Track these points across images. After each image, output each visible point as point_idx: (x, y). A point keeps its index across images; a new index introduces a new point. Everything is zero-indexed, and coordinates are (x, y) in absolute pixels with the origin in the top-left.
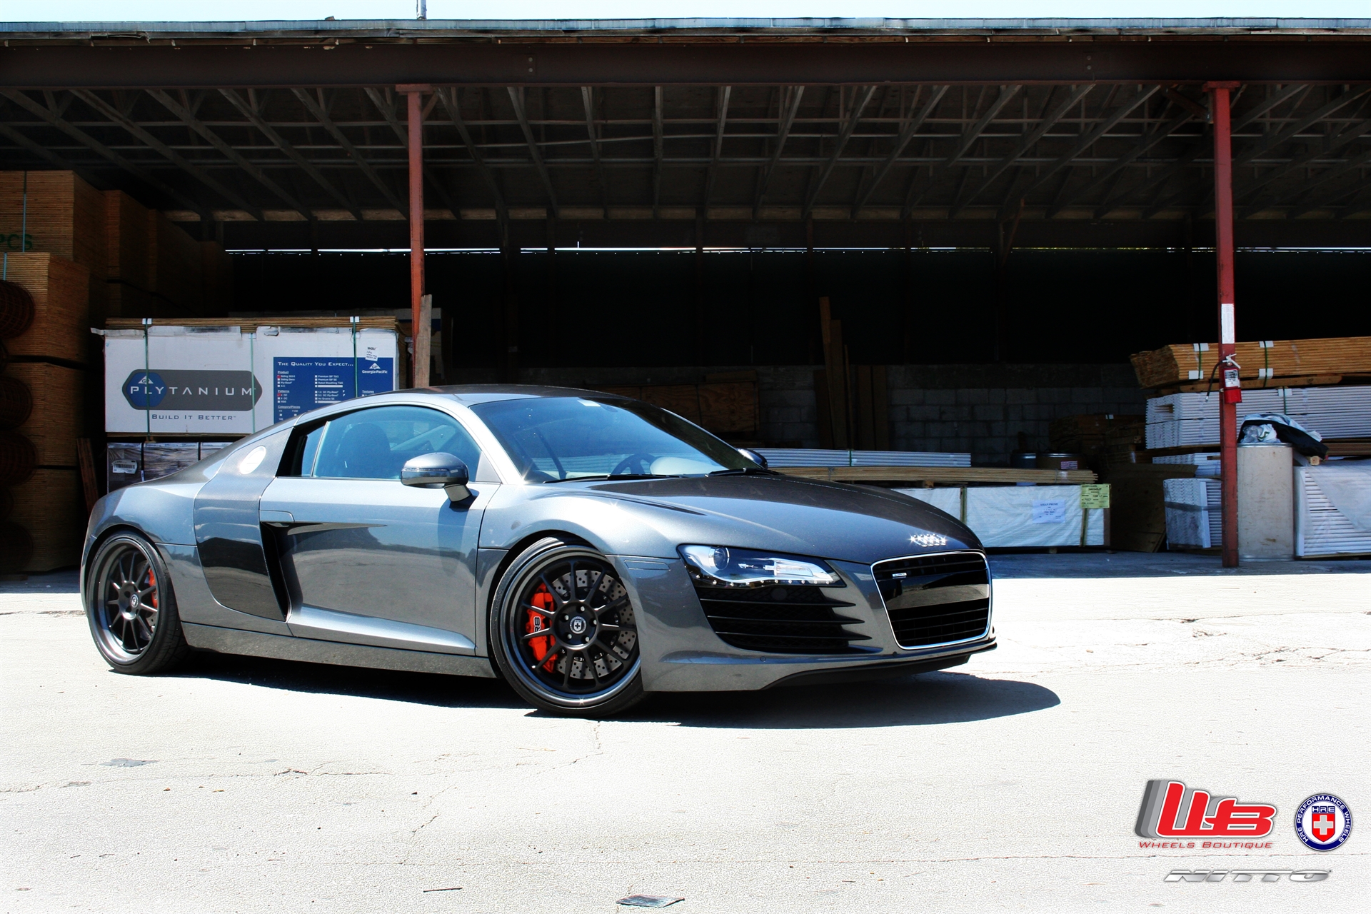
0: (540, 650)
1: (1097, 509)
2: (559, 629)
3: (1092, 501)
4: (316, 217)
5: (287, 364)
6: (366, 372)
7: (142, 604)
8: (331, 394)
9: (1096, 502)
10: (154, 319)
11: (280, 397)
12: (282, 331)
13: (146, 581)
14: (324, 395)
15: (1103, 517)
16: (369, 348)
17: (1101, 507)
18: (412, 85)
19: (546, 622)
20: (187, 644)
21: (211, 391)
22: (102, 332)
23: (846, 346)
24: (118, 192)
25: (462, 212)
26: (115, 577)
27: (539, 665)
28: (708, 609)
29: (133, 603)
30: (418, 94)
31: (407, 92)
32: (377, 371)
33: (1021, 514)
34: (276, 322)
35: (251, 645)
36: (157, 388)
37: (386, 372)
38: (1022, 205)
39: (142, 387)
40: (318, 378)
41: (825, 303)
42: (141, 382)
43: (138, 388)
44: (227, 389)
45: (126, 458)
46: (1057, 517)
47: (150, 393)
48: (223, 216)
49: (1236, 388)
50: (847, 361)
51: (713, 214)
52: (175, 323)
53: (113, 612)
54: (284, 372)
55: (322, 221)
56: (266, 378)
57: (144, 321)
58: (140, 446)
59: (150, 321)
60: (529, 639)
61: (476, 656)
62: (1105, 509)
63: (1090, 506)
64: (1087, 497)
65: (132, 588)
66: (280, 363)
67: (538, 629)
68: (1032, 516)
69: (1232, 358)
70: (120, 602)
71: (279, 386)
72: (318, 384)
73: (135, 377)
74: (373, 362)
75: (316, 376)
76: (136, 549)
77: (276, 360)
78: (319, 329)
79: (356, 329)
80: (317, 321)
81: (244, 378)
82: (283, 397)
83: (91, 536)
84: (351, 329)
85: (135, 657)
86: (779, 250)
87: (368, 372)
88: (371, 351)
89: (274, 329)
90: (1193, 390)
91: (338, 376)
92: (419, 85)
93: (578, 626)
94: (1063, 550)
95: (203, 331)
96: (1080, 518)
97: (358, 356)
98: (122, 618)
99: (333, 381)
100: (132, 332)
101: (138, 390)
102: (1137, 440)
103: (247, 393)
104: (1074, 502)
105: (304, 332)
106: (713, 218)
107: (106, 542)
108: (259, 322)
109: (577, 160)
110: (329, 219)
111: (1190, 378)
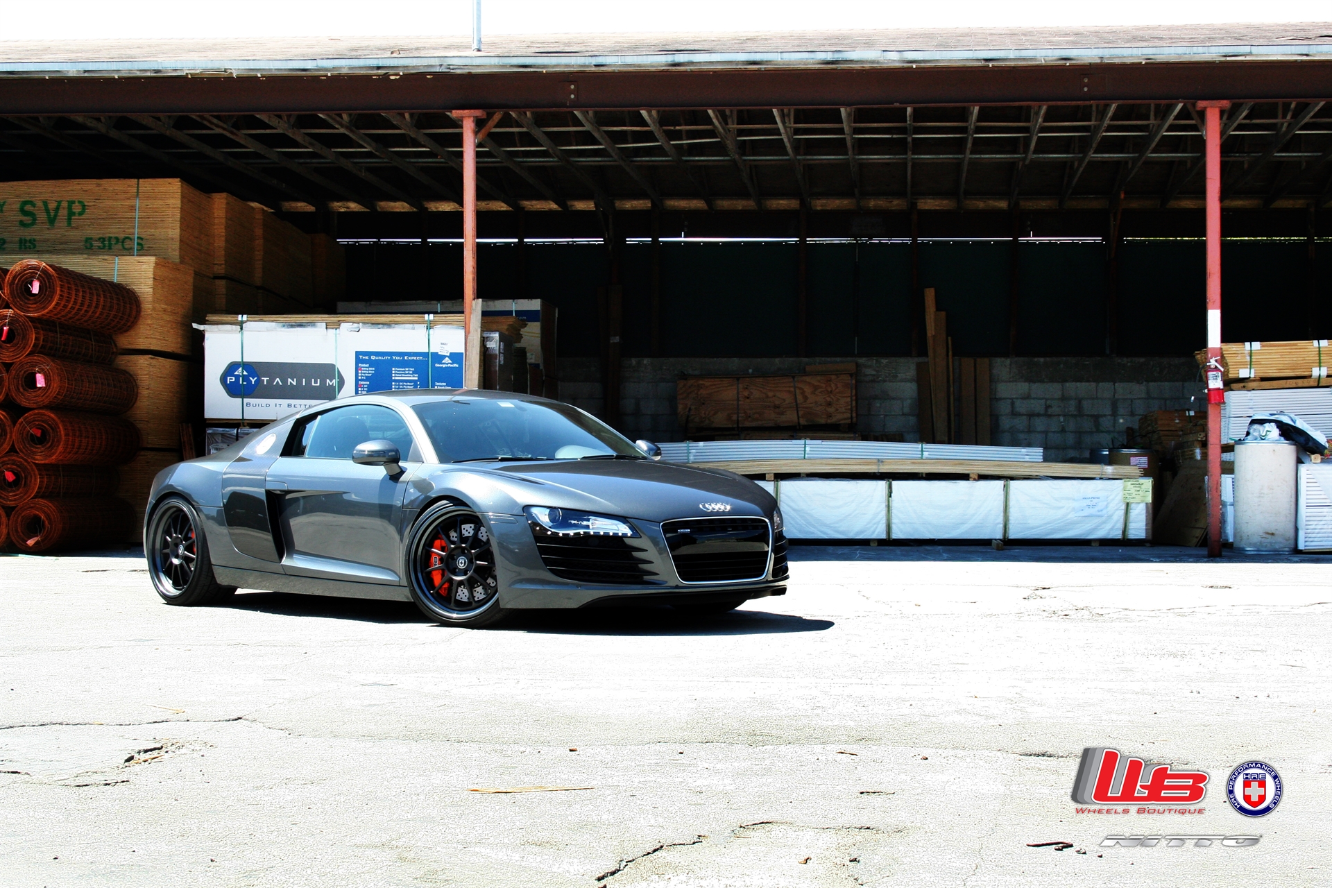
0: (437, 580)
1: (1139, 503)
2: (449, 565)
3: (1133, 495)
4: (427, 208)
5: (367, 358)
6: (438, 365)
7: (186, 552)
8: (407, 385)
9: (1137, 497)
10: (249, 316)
11: (361, 388)
12: (363, 327)
13: (190, 535)
14: (401, 387)
15: (1145, 511)
16: (442, 344)
17: (1142, 501)
18: (466, 111)
19: (442, 559)
20: (217, 583)
21: (299, 382)
22: (201, 327)
23: (949, 338)
24: (224, 195)
25: (569, 203)
26: (167, 532)
27: (436, 589)
28: (542, 550)
29: (180, 552)
30: (472, 119)
31: (463, 117)
32: (449, 365)
33: (1063, 507)
34: (358, 319)
35: (264, 583)
36: (251, 378)
37: (457, 366)
38: (1122, 196)
39: (237, 377)
40: (395, 371)
41: (930, 294)
42: (236, 373)
43: (234, 378)
44: (313, 380)
45: (223, 442)
46: (1099, 511)
47: (245, 383)
48: (339, 206)
49: (1219, 389)
50: (950, 353)
51: (819, 204)
52: (267, 319)
53: (166, 558)
54: (364, 365)
55: (434, 212)
56: (348, 370)
57: (240, 317)
58: (235, 431)
59: (245, 317)
60: (430, 572)
61: (400, 586)
62: (1146, 503)
63: (1132, 501)
64: (1129, 492)
65: (179, 540)
66: (361, 356)
67: (436, 563)
68: (1074, 509)
69: (1216, 361)
70: (171, 551)
71: (360, 378)
72: (395, 376)
73: (232, 367)
74: (445, 356)
75: (393, 369)
76: (182, 511)
77: (358, 354)
78: (396, 326)
79: (430, 326)
80: (395, 319)
81: (328, 370)
82: (363, 388)
83: (151, 500)
84: (426, 325)
85: (180, 592)
86: (885, 240)
87: (441, 366)
88: (443, 346)
89: (356, 325)
90: (1244, 388)
91: (413, 369)
92: (472, 111)
93: (462, 563)
94: (1105, 543)
95: (292, 326)
96: (1122, 512)
97: (432, 351)
98: (171, 563)
99: (409, 374)
100: (228, 327)
101: (234, 380)
102: (1201, 437)
103: (331, 384)
104: (1116, 496)
105: (382, 328)
106: (819, 208)
107: (161, 505)
108: (343, 319)
109: (661, 159)
110: (440, 209)
111: (1241, 376)
